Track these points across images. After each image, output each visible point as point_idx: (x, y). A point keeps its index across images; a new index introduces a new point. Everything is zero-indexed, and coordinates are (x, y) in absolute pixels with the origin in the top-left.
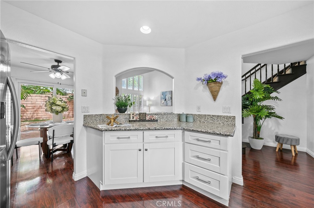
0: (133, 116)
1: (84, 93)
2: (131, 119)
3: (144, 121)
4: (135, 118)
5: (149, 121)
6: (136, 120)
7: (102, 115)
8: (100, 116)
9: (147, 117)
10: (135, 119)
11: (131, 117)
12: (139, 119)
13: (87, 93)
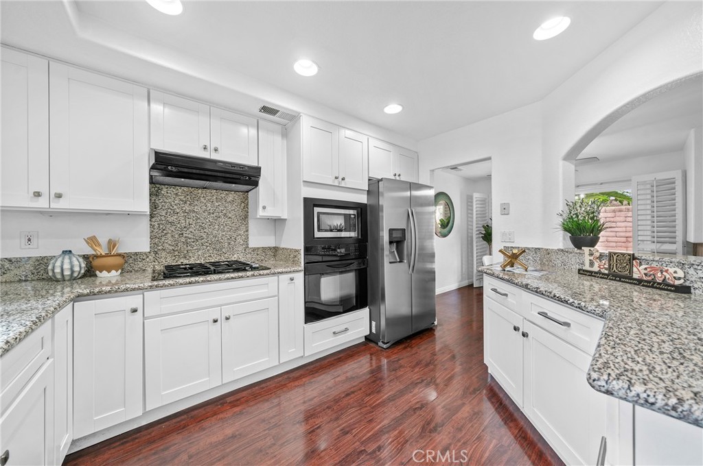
0: (592, 258)
1: (505, 210)
2: (587, 267)
3: (620, 281)
4: (596, 264)
5: (640, 282)
6: (599, 272)
7: (539, 249)
8: (536, 252)
9: (635, 269)
10: (596, 269)
11: (587, 263)
12: (606, 269)
13: (511, 209)
